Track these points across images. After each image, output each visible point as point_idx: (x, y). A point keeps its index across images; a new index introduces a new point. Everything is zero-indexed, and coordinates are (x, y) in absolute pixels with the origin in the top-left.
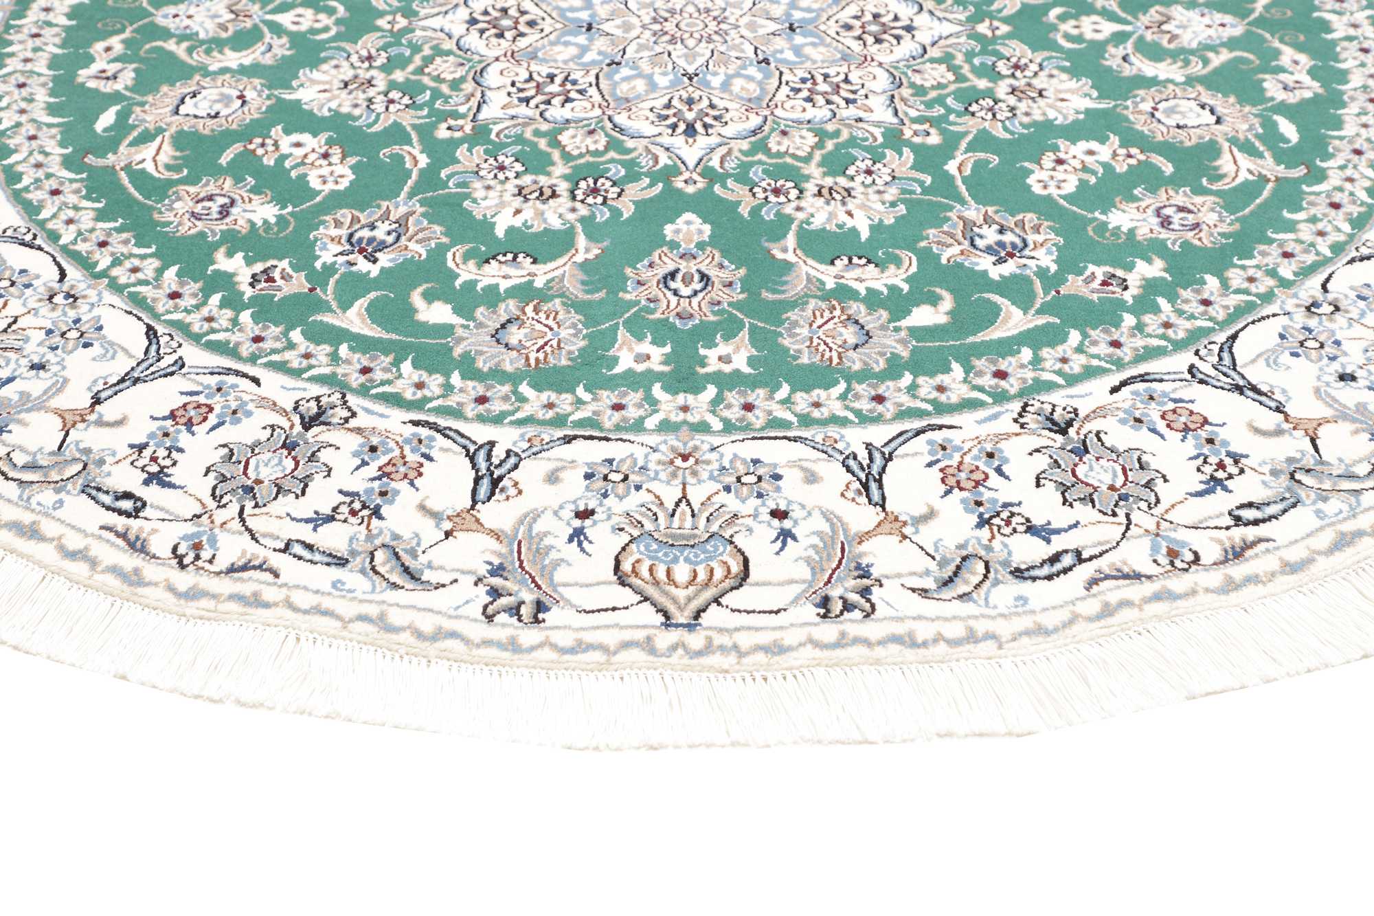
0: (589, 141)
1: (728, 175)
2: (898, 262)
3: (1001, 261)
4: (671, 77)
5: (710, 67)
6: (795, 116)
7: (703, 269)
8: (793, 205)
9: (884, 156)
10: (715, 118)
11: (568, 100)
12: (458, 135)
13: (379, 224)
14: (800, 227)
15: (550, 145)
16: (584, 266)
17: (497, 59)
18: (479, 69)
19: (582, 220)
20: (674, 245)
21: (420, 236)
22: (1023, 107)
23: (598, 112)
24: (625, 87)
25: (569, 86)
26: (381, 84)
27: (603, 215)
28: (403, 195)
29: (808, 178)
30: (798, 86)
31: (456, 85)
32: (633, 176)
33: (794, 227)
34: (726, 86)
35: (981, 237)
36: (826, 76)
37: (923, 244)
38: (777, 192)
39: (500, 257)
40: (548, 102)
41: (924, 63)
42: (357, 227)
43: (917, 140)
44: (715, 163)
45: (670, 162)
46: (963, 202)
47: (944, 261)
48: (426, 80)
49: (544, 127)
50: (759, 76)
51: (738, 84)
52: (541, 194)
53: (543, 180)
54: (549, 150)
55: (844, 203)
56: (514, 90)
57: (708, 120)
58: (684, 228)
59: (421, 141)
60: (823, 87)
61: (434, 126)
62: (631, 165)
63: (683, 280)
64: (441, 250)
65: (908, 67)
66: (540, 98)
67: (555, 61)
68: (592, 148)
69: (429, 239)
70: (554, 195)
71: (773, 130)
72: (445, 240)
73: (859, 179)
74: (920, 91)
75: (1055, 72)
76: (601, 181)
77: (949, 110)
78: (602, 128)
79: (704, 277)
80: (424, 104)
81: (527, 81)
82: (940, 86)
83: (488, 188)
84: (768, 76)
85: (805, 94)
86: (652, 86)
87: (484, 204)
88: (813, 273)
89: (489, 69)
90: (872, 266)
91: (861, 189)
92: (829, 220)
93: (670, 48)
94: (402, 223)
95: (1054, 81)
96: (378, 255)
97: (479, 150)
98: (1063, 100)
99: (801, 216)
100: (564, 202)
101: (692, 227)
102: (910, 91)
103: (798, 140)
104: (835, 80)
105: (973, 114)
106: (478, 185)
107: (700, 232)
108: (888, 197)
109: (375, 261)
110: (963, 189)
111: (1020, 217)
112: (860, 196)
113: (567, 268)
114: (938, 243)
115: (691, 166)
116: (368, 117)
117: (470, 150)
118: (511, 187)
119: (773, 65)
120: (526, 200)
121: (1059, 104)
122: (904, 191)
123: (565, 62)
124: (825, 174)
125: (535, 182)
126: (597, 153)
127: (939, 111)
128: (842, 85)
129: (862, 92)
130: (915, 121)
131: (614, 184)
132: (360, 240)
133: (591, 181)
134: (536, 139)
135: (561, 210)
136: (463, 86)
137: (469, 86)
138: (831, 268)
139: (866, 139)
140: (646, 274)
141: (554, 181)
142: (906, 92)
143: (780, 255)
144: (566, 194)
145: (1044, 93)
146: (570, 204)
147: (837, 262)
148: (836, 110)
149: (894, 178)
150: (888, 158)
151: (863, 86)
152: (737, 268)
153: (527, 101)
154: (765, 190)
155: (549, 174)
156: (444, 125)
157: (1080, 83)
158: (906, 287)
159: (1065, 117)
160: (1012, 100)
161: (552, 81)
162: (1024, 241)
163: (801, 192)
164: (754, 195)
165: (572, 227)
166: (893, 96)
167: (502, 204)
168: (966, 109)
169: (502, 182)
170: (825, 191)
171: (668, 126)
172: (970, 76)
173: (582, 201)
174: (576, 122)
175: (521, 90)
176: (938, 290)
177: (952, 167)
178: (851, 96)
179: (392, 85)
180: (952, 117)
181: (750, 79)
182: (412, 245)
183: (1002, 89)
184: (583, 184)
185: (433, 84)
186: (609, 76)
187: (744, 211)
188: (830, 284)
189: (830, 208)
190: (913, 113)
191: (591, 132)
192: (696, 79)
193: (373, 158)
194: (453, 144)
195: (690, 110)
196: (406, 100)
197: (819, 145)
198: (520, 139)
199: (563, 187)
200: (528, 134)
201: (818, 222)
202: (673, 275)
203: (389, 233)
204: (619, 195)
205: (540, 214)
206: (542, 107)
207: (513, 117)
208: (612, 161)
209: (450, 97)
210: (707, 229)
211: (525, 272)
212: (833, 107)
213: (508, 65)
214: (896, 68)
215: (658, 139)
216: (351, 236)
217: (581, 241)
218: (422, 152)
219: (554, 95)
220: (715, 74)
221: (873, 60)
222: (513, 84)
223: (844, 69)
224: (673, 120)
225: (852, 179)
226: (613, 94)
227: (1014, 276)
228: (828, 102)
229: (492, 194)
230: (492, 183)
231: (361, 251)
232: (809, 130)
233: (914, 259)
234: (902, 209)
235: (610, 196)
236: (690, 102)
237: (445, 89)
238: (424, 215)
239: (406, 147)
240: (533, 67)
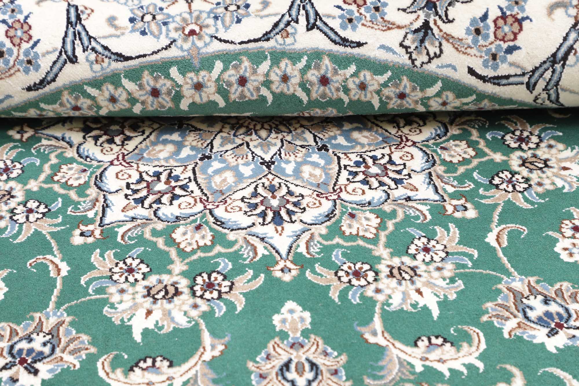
0: (197, 236)
1: (316, 260)
2: (468, 339)
3: (552, 333)
4: (252, 166)
5: (283, 155)
6: (358, 198)
7: (311, 358)
8: (373, 287)
9: (436, 234)
10: (295, 204)
11: (174, 197)
12: (90, 240)
13: (34, 336)
14: (382, 309)
15: (166, 244)
16: (212, 363)
17: (112, 163)
18: (98, 173)
19: (204, 316)
20: (283, 335)
21: (72, 347)
22: (535, 177)
23: (200, 207)
24: (217, 179)
25: (173, 184)
26: (20, 196)
27: (221, 309)
28: (52, 305)
29: (379, 259)
30: (354, 170)
31: (81, 190)
32: (239, 270)
33: (377, 309)
34: (297, 172)
35: (531, 308)
36: (374, 159)
37: (485, 318)
38: (357, 274)
39: (142, 364)
40: (158, 201)
41: (448, 140)
42: (16, 339)
43: (458, 215)
44: (302, 249)
45: (266, 253)
46: (509, 274)
47: (506, 336)
48: (56, 188)
49: (160, 226)
50: (322, 162)
51: (307, 170)
52: (167, 293)
53: (166, 279)
54: (167, 249)
55: (413, 283)
56: (129, 192)
57: (290, 207)
58: (288, 316)
59: (60, 250)
60: (374, 170)
61: (69, 233)
62: (235, 257)
63: (297, 370)
64: (92, 359)
65: (437, 145)
66: (151, 198)
67: (158, 159)
68: (201, 243)
69: (79, 350)
70: (177, 293)
71: (343, 213)
72: (93, 350)
73: (420, 257)
74: (450, 167)
75: (552, 142)
76: (214, 275)
77: (478, 185)
78: (207, 223)
79: (313, 366)
80: (59, 211)
81: (139, 182)
82: (465, 162)
83: (122, 291)
84: (329, 162)
85: (361, 177)
86: (239, 177)
87: (121, 307)
88: (403, 356)
89: (107, 173)
90: (448, 345)
91: (423, 267)
92: (404, 300)
93: (247, 139)
94: (54, 333)
95: (554, 151)
96: (38, 365)
97: (110, 254)
98: (565, 169)
99: (380, 298)
100: (186, 297)
101: (296, 316)
102: (443, 168)
103: (365, 222)
104: (383, 162)
105: (497, 186)
106: (113, 289)
107: (302, 319)
108: (447, 273)
109: (36, 372)
110: (505, 260)
111: (557, 286)
112: (424, 275)
113: (198, 367)
114: (497, 316)
115: (284, 255)
116: (13, 229)
117: (102, 255)
118: (140, 288)
119: (331, 151)
120: (155, 300)
121: (563, 172)
122: (459, 266)
123: (166, 159)
124: (392, 255)
125: (160, 282)
126: (205, 248)
127: (469, 186)
128: (389, 166)
129: (405, 172)
130: (453, 196)
131: (225, 278)
132: (21, 351)
133: (205, 276)
134: (154, 239)
135: (186, 308)
136: (88, 192)
137: (93, 192)
138: (415, 350)
139: (417, 218)
140: (266, 367)
141: (175, 279)
142: (440, 169)
143: (372, 340)
144: (186, 290)
145: (548, 163)
146: (191, 301)
147: (420, 343)
148: (389, 191)
149: (447, 253)
150: (439, 235)
151: (404, 165)
152: (340, 355)
153: (141, 201)
154: (348, 274)
155: (170, 272)
156: (77, 232)
157: (575, 151)
158: (480, 365)
159: (571, 186)
160: (525, 172)
161: (159, 180)
162: (567, 310)
163: (377, 274)
164: (339, 278)
165: (197, 324)
166: (430, 174)
167: (135, 307)
168: (491, 182)
169: (133, 285)
170: (395, 272)
171: (258, 215)
172: (487, 150)
173: (201, 297)
174: (185, 219)
175: (136, 191)
176: (508, 367)
177: (491, 239)
178: (398, 177)
179: (29, 195)
180: (481, 191)
181: (315, 165)
182: (67, 357)
183: (515, 163)
184: (199, 280)
185: (62, 191)
186: (204, 171)
187: (334, 294)
188: (419, 368)
189: (402, 288)
190: (450, 190)
191: (198, 228)
192: (273, 166)
193: (22, 268)
194: (88, 249)
195: (274, 197)
196: (42, 209)
197: (382, 227)
198: (141, 240)
199: (183, 284)
200: (148, 235)
201: (396, 302)
202: (287, 366)
203: (45, 344)
204: (231, 288)
205: (168, 314)
206: (155, 206)
207: (133, 219)
208: (219, 255)
209: (79, 203)
210: (307, 315)
211: (164, 378)
212: (386, 188)
213: (120, 168)
214: (427, 146)
215: (254, 230)
216: (12, 347)
217: (207, 338)
218: (62, 261)
219: (162, 193)
220: (288, 162)
221: (407, 140)
222: (128, 186)
223: (387, 151)
224: (261, 208)
225: (414, 257)
226: (210, 188)
227: (568, 348)
228: (381, 184)
229: (126, 297)
230: (125, 286)
231: (23, 361)
232: (371, 211)
233: (481, 334)
234: (460, 284)
235: (224, 290)
236: (272, 189)
237: (73, 195)
238: (71, 324)
239: (49, 257)
240: (142, 168)
